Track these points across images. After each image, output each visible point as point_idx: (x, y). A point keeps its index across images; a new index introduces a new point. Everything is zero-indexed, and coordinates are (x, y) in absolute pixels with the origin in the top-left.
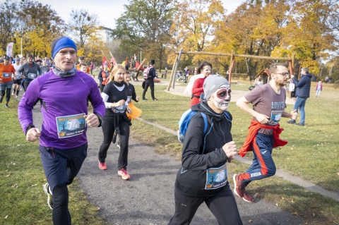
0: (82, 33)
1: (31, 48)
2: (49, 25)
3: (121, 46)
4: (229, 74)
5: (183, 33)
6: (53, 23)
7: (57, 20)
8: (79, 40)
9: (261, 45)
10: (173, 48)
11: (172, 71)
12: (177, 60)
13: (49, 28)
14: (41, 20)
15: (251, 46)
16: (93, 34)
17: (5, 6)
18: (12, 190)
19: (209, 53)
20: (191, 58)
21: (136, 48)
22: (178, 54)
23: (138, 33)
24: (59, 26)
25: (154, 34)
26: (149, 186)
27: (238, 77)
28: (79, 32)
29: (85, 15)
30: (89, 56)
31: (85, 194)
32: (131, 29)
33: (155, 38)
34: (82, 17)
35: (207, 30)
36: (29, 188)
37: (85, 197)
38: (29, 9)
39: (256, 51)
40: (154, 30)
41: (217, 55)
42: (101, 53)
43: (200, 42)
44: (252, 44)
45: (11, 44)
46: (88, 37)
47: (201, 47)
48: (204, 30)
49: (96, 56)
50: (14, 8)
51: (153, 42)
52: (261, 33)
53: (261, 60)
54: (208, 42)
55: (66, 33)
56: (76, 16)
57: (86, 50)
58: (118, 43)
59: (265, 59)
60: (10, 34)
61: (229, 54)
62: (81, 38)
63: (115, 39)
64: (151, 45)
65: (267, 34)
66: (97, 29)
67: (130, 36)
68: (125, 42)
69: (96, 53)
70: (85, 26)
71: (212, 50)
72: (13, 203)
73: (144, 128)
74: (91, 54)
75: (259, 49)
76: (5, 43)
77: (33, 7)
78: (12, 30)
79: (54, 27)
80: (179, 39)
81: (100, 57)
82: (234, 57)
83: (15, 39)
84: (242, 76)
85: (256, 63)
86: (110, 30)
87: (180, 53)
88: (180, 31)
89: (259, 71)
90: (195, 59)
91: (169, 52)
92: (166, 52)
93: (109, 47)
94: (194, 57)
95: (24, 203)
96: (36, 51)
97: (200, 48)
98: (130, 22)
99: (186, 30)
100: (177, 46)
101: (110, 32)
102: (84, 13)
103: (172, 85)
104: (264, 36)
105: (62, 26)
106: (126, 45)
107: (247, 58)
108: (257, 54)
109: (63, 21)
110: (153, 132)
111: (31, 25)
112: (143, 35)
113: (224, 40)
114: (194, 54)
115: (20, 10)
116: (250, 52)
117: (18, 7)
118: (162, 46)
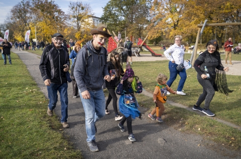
0: (78, 20)
1: (41, 34)
2: (54, 16)
6: (56, 14)
7: (60, 12)
8: (75, 24)
13: (53, 18)
14: (48, 12)
16: (87, 20)
17: (22, 4)
21: (119, 28)
23: (120, 17)
24: (60, 16)
28: (76, 19)
29: (79, 6)
30: (84, 37)
32: (114, 14)
33: (133, 20)
34: (78, 7)
38: (39, 5)
45: (29, 32)
46: (83, 23)
49: (89, 37)
50: (28, 5)
51: (132, 23)
55: (66, 21)
56: (73, 8)
57: (82, 33)
60: (27, 24)
62: (78, 24)
63: (103, 22)
67: (114, 20)
68: (110, 25)
70: (80, 14)
74: (85, 35)
76: (23, 31)
77: (42, 3)
78: (28, 21)
79: (57, 17)
83: (30, 28)
96: (45, 36)
98: (114, 9)
102: (79, 4)
105: (63, 16)
106: (111, 27)
109: (64, 13)
115: (33, 6)
117: (31, 4)
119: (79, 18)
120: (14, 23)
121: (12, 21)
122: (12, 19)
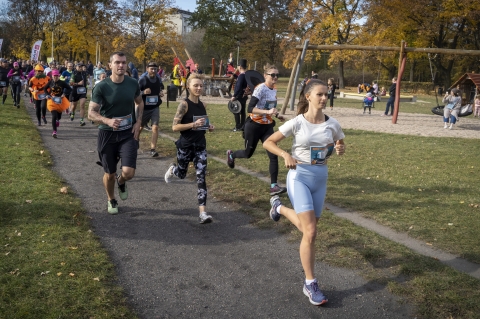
0: (142, 21)
1: (66, 47)
2: (95, 11)
3: (205, 38)
4: (397, 82)
5: (312, 13)
6: (99, 6)
7: (106, 2)
8: (138, 31)
9: (461, 30)
10: (294, 40)
11: (290, 79)
12: (300, 61)
13: (93, 15)
14: (83, 3)
15: (441, 32)
16: (161, 22)
18: (9, 279)
19: (359, 46)
20: (326, 56)
21: (230, 41)
22: (301, 50)
23: (234, 17)
24: (108, 11)
25: (261, 17)
26: (236, 287)
27: (415, 88)
28: (138, 19)
31: (125, 294)
32: (222, 11)
33: (262, 25)
35: (355, 6)
36: (35, 278)
37: (124, 300)
39: (451, 41)
40: (261, 9)
41: (372, 50)
42: (171, 52)
43: (341, 29)
44: (442, 27)
45: (39, 43)
46: (153, 27)
47: (344, 36)
48: (350, 8)
49: (165, 56)
51: (260, 30)
52: (460, 8)
53: (461, 56)
54: (357, 27)
55: (120, 22)
57: (149, 48)
58: (201, 33)
59: (468, 55)
60: (38, 26)
61: (397, 48)
62: (142, 29)
63: (195, 27)
64: (256, 35)
65: (472, 9)
66: (167, 13)
67: (221, 23)
68: (211, 32)
69: (165, 52)
70: (148, 9)
71: (365, 41)
72: (8, 302)
73: (236, 180)
74: (156, 53)
75: (456, 38)
76: (30, 41)
78: (41, 20)
79: (101, 13)
80: (303, 24)
81: (171, 59)
82: (405, 52)
83: (44, 34)
84: (423, 87)
85: (452, 62)
86: (188, 13)
87: (304, 47)
88: (306, 10)
89: (457, 76)
90: (332, 58)
91: (287, 47)
92: (282, 47)
93: (185, 41)
94: (332, 55)
95: (24, 303)
96: (74, 51)
97: (342, 39)
99: (317, 9)
100: (301, 36)
101: (188, 16)
103: (290, 103)
104: (466, 13)
105: (113, 11)
106: (214, 38)
107: (433, 54)
108: (453, 46)
109: (116, 3)
110: (250, 187)
111: (67, 11)
112: (241, 19)
113: (387, 24)
114: (332, 50)
116: (439, 42)
118: (274, 36)
119: (146, 17)
120: (14, 23)
121: (9, 19)
122: (9, 14)
